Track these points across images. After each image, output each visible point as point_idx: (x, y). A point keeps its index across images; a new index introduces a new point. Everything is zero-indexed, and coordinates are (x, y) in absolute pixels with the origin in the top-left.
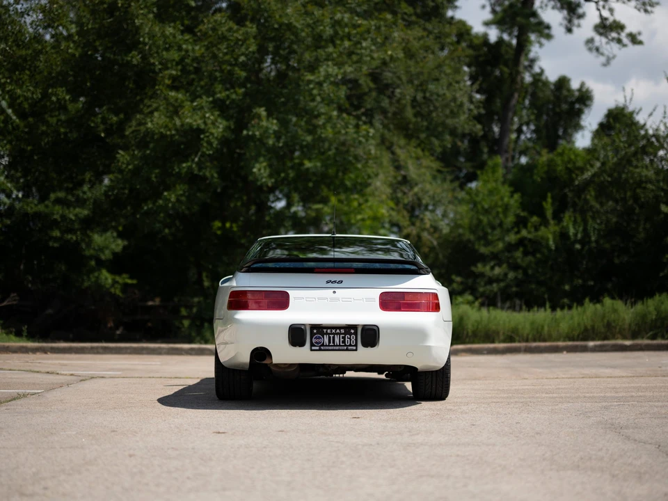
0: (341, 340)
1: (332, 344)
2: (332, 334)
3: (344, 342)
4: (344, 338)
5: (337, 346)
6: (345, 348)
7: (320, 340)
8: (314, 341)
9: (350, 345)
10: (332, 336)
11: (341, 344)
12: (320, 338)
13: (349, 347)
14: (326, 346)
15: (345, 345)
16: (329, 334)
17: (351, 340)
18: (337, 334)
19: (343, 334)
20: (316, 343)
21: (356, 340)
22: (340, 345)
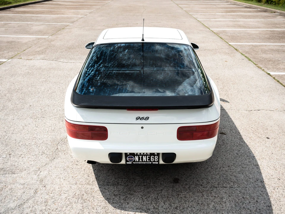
0: (148, 158)
1: (141, 161)
2: (140, 155)
3: (150, 159)
4: (150, 158)
5: (144, 162)
6: (151, 163)
8: (128, 159)
9: (154, 161)
10: (141, 156)
11: (147, 161)
12: (132, 157)
13: (153, 163)
14: (137, 162)
15: (151, 161)
16: (138, 155)
17: (154, 159)
18: (145, 155)
20: (130, 160)
21: (159, 159)
22: (146, 161)
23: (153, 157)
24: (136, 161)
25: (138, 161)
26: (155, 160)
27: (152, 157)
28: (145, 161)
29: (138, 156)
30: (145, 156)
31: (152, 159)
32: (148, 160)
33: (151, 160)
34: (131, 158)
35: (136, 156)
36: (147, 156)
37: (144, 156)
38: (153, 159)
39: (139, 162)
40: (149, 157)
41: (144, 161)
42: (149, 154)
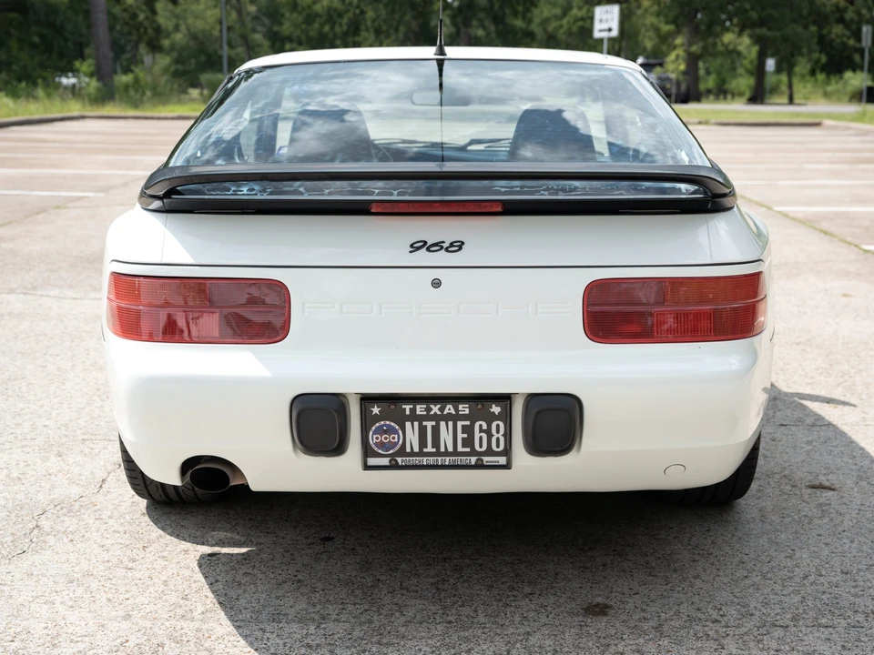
0: (460, 436)
1: (430, 449)
2: (428, 418)
3: (468, 442)
4: (468, 430)
5: (447, 454)
7: (393, 438)
9: (490, 452)
11: (460, 449)
12: (390, 431)
14: (412, 454)
15: (473, 453)
17: (490, 436)
19: (464, 418)
20: (381, 445)
22: (455, 453)
23: (485, 427)
24: (408, 450)
25: (416, 449)
26: (494, 447)
27: (481, 430)
28: (450, 449)
29: (416, 424)
30: (450, 423)
31: (481, 438)
32: (463, 447)
33: (477, 447)
34: (385, 432)
35: (408, 424)
36: (460, 424)
37: (443, 424)
38: (485, 436)
39: (421, 454)
40: (465, 429)
41: (442, 449)
42: (467, 411)
